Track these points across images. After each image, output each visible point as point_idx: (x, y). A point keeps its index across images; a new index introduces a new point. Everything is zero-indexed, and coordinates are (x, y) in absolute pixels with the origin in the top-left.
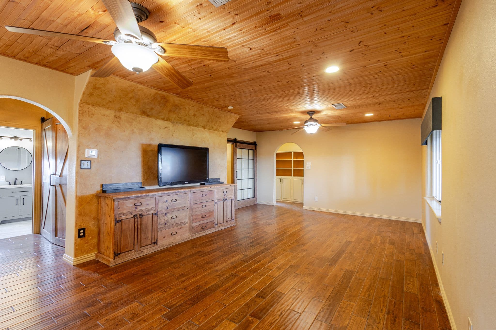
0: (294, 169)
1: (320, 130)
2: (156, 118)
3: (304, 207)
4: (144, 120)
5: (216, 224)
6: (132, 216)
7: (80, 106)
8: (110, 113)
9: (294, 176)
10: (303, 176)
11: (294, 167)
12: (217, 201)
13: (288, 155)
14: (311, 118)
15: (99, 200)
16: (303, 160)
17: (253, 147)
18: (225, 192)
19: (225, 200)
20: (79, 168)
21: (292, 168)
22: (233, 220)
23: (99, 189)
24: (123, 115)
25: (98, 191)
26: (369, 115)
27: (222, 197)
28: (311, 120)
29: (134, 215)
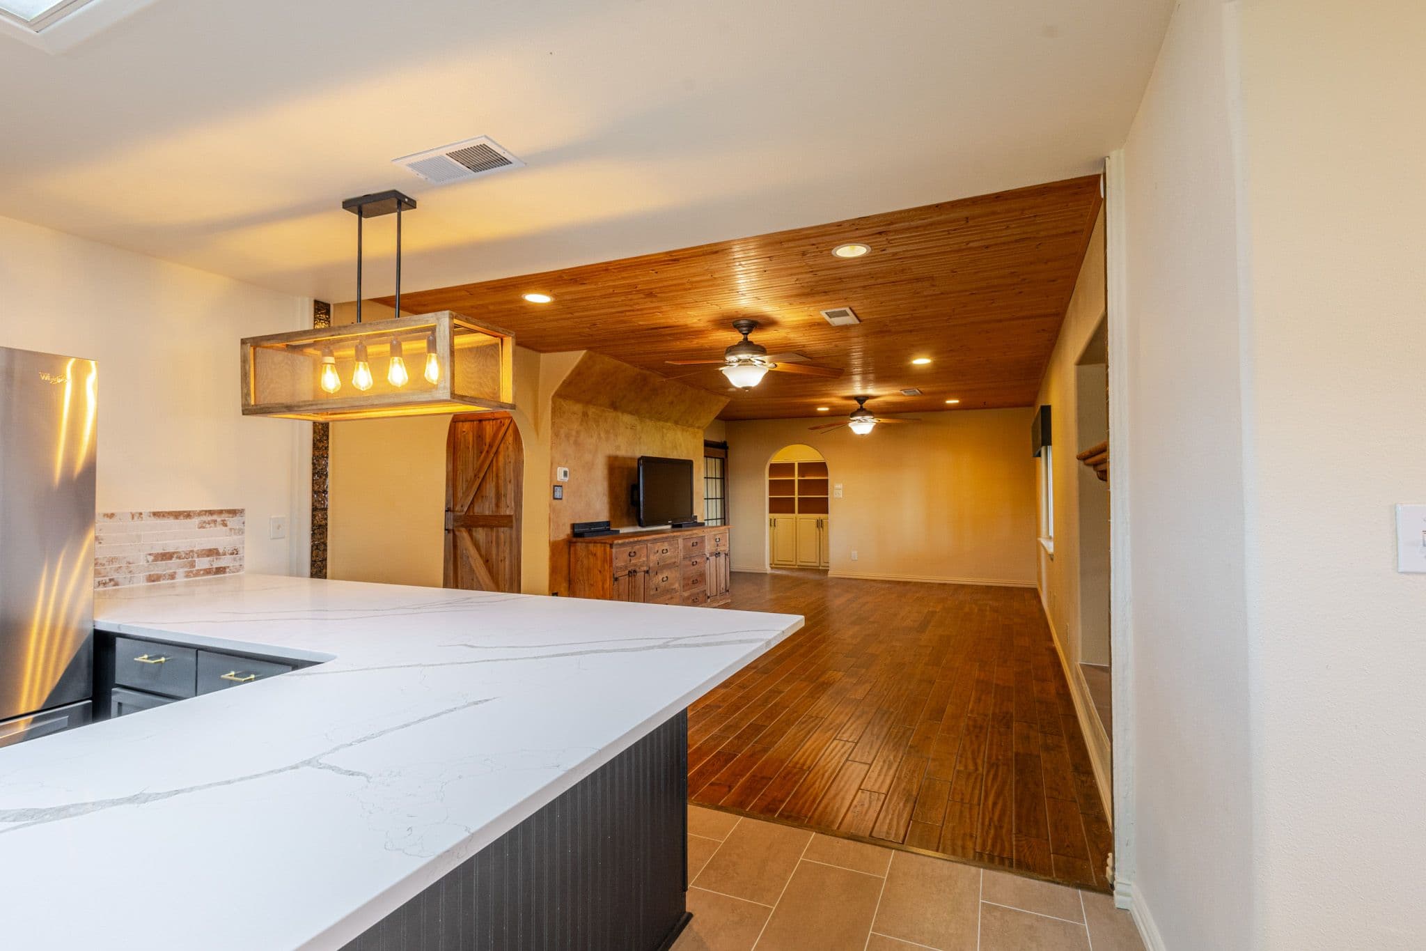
0: (799, 498)
1: (878, 427)
2: (623, 412)
3: (831, 574)
4: (611, 414)
5: (709, 597)
6: (627, 572)
7: (553, 402)
8: (578, 408)
9: (799, 512)
10: (827, 513)
11: (799, 495)
12: (708, 556)
13: (788, 468)
14: (861, 407)
15: (572, 549)
16: (827, 480)
17: (720, 451)
18: (718, 540)
19: (717, 554)
20: (552, 498)
21: (796, 496)
22: (728, 591)
23: (568, 531)
24: (592, 410)
25: (568, 535)
26: (952, 402)
27: (713, 549)
28: (863, 412)
29: (629, 572)
